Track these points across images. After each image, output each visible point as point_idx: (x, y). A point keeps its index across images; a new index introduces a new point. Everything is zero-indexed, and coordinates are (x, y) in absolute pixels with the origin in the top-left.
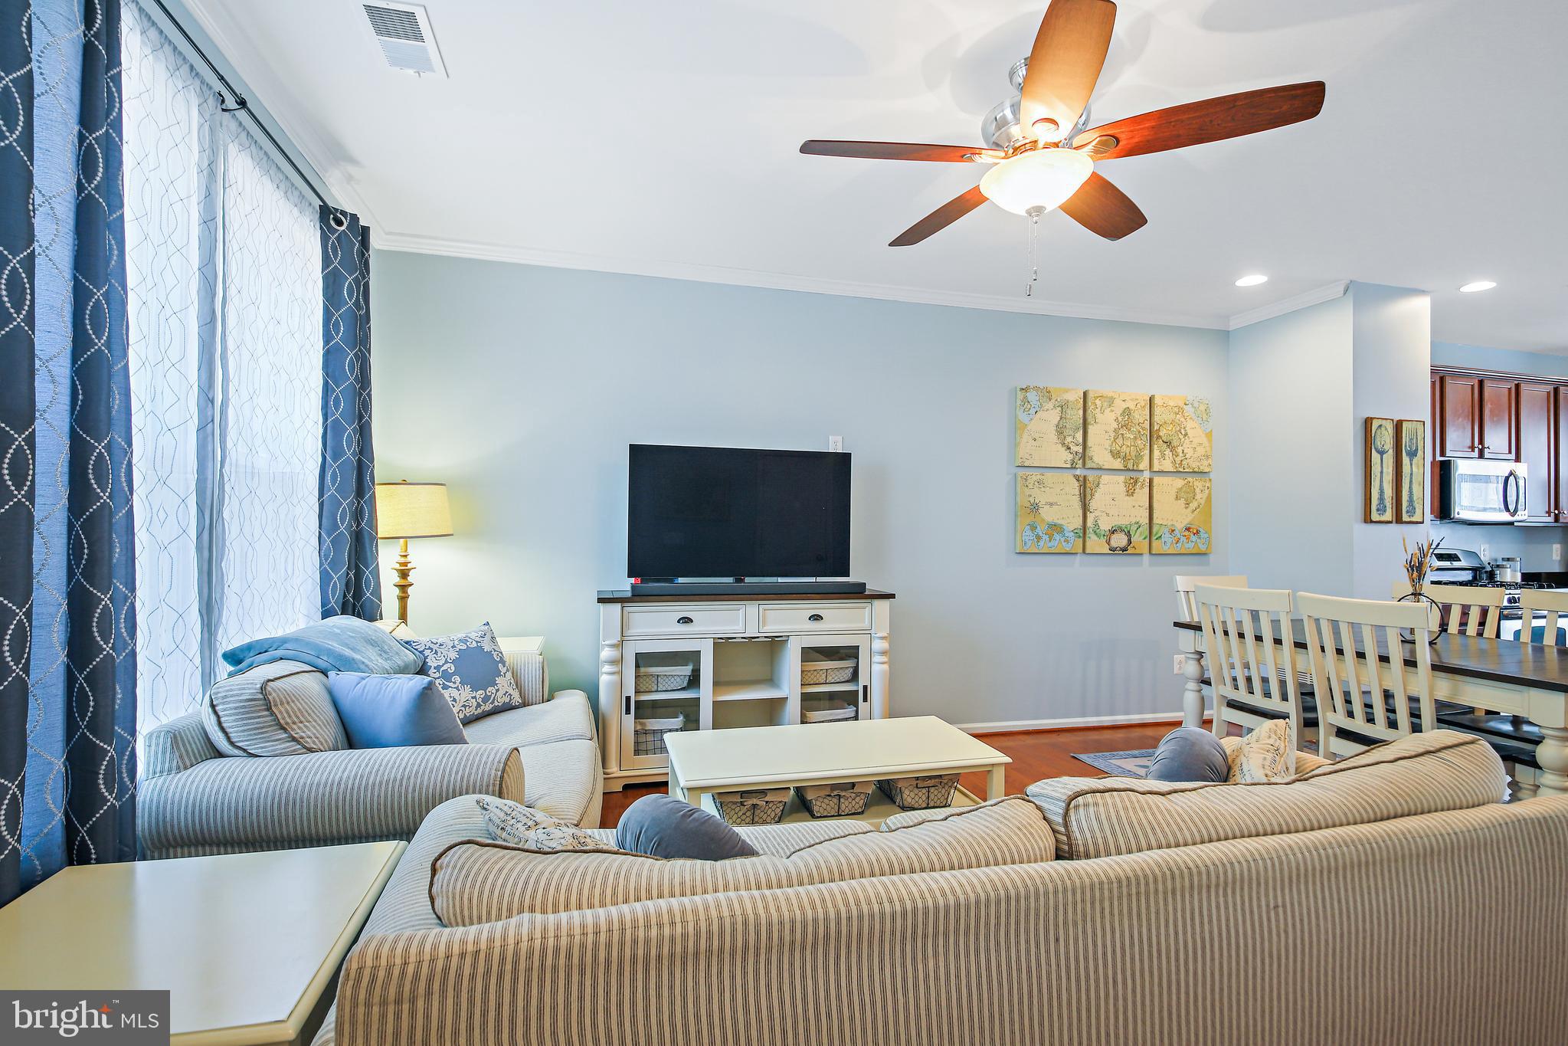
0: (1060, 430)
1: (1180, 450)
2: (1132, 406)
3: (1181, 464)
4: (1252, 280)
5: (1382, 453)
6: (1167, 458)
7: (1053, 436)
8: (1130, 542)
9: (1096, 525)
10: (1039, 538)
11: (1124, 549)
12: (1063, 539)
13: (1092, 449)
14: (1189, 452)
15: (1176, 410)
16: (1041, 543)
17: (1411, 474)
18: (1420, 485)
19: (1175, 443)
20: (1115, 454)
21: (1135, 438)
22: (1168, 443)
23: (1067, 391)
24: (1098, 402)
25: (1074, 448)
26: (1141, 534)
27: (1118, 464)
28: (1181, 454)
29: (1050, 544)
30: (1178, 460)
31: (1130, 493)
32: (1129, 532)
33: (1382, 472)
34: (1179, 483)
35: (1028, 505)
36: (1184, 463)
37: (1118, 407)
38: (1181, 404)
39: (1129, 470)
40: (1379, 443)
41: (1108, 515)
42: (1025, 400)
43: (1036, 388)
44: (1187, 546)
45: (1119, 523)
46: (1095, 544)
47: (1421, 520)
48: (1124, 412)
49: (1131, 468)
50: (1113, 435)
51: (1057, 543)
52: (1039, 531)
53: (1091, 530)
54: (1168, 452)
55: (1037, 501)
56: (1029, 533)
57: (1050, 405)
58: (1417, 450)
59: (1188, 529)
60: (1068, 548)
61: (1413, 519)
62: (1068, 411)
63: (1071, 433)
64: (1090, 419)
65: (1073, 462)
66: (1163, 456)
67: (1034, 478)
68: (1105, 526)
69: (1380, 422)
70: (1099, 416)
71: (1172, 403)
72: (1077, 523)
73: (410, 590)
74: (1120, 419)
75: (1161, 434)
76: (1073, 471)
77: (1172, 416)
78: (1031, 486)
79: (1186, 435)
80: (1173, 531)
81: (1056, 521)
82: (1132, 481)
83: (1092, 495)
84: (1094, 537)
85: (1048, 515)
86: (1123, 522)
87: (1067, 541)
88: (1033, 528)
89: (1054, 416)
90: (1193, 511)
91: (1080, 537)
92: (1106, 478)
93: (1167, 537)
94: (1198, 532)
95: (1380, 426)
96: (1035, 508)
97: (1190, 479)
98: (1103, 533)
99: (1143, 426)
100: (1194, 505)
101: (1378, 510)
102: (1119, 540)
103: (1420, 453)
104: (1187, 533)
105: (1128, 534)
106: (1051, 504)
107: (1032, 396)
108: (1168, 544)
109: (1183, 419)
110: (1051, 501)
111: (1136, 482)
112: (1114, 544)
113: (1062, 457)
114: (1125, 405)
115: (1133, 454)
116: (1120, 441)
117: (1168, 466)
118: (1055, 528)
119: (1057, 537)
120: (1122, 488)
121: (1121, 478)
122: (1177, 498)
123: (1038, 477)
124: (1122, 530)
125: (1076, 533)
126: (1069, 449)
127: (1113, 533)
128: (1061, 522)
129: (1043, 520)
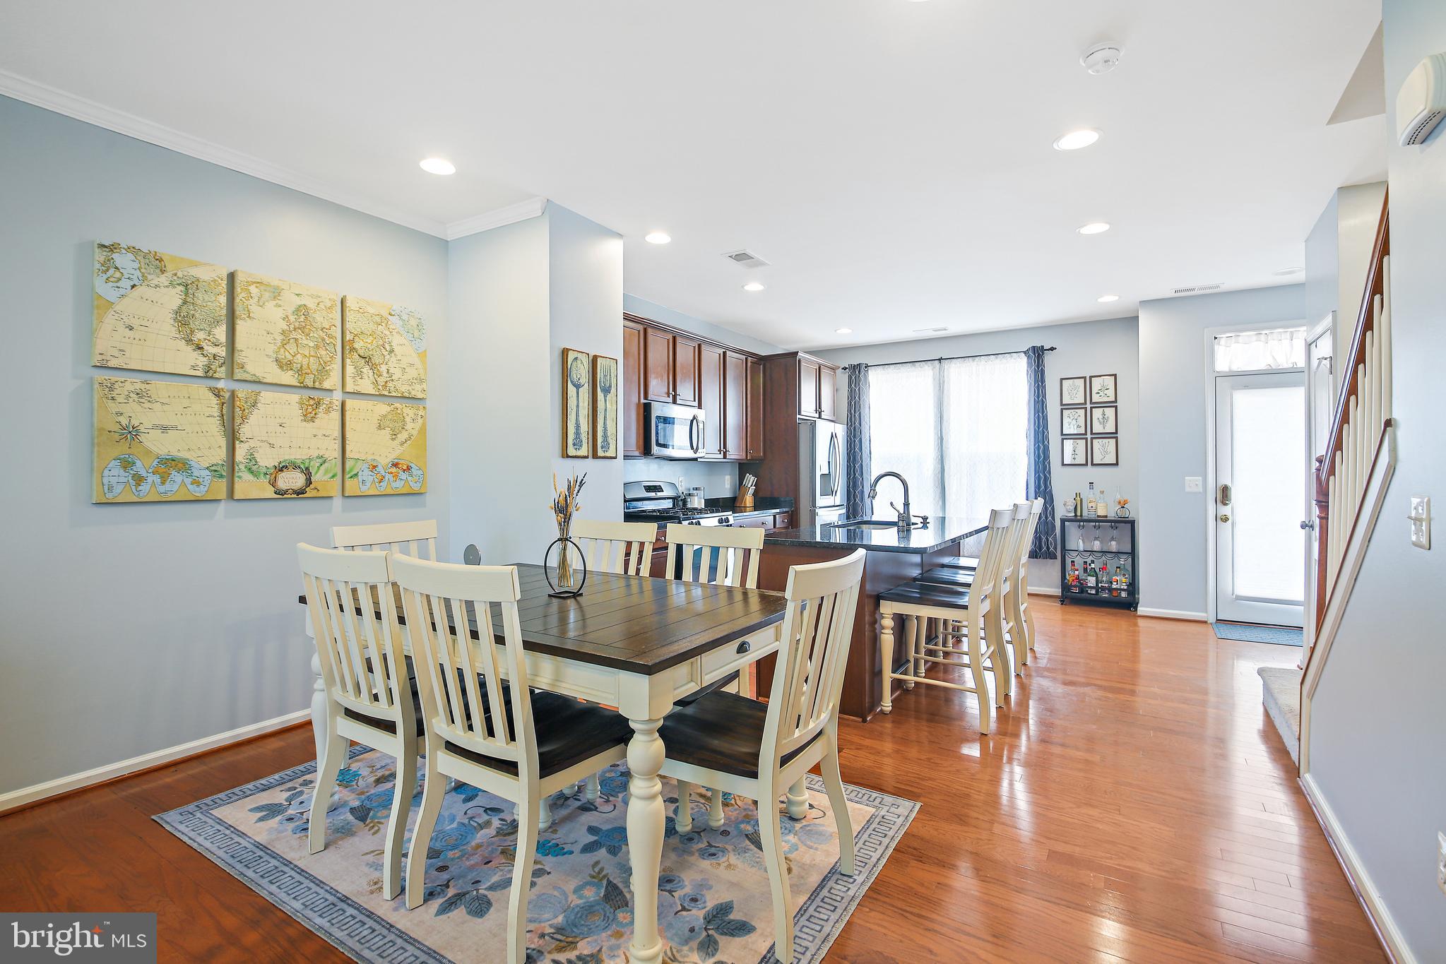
0: (183, 320)
1: (383, 368)
2: (311, 304)
3: (385, 386)
4: (438, 166)
5: (578, 386)
6: (365, 376)
7: (168, 326)
8: (309, 482)
9: (252, 458)
10: (139, 479)
11: (300, 492)
12: (188, 481)
13: (244, 354)
14: (397, 374)
15: (378, 319)
16: (145, 487)
17: (606, 410)
18: (613, 420)
19: (376, 360)
20: (283, 365)
21: (317, 347)
22: (367, 359)
23: (195, 264)
24: (253, 289)
25: (211, 349)
26: (326, 471)
27: (288, 378)
28: (385, 374)
29: (162, 489)
30: (381, 380)
31: (309, 416)
32: (307, 469)
33: (578, 406)
34: (382, 408)
35: (117, 428)
36: (390, 384)
37: (288, 301)
38: (385, 313)
39: (306, 387)
40: (575, 377)
41: (272, 446)
42: (108, 265)
43: (133, 250)
44: (394, 485)
45: (292, 458)
46: (246, 485)
47: (615, 456)
48: (298, 310)
49: (311, 384)
50: (279, 338)
51: (178, 485)
52: (139, 468)
53: (242, 467)
54: (366, 370)
55: (135, 422)
56: (118, 471)
57: (163, 280)
58: (610, 386)
59: (395, 465)
60: (199, 492)
61: (608, 454)
62: (199, 295)
63: (204, 326)
64: (239, 310)
65: (208, 368)
66: (360, 374)
67: (128, 387)
68: (267, 460)
69: (576, 354)
70: (253, 307)
71: (371, 311)
72: (220, 455)
74: (292, 318)
75: (356, 346)
76: (212, 383)
77: (372, 326)
78: (121, 399)
79: (392, 351)
80: (375, 467)
81: (175, 453)
82: (312, 402)
83: (244, 418)
84: (247, 476)
85: (159, 444)
86: (297, 455)
87: (197, 483)
88: (127, 464)
89: (173, 298)
90: (402, 444)
91: (221, 476)
92: (267, 396)
93: (366, 475)
94: (409, 468)
95: (576, 359)
96: (130, 433)
97: (398, 405)
98: (264, 470)
99: (329, 332)
100: (403, 436)
101: (574, 445)
102: (293, 480)
103: (613, 390)
104: (394, 470)
105: (308, 474)
106: (165, 429)
107: (121, 259)
108: (368, 484)
109: (388, 333)
110: (165, 423)
111: (318, 404)
112: (282, 484)
113: (188, 359)
114: (299, 301)
115: (314, 367)
116: (292, 348)
117: (366, 386)
118: (171, 465)
119: (178, 477)
120: (297, 412)
121: (294, 398)
122: (380, 427)
123: (138, 386)
124: (296, 467)
125: (215, 471)
126: (200, 348)
127: (281, 470)
128: (184, 455)
129: (147, 451)
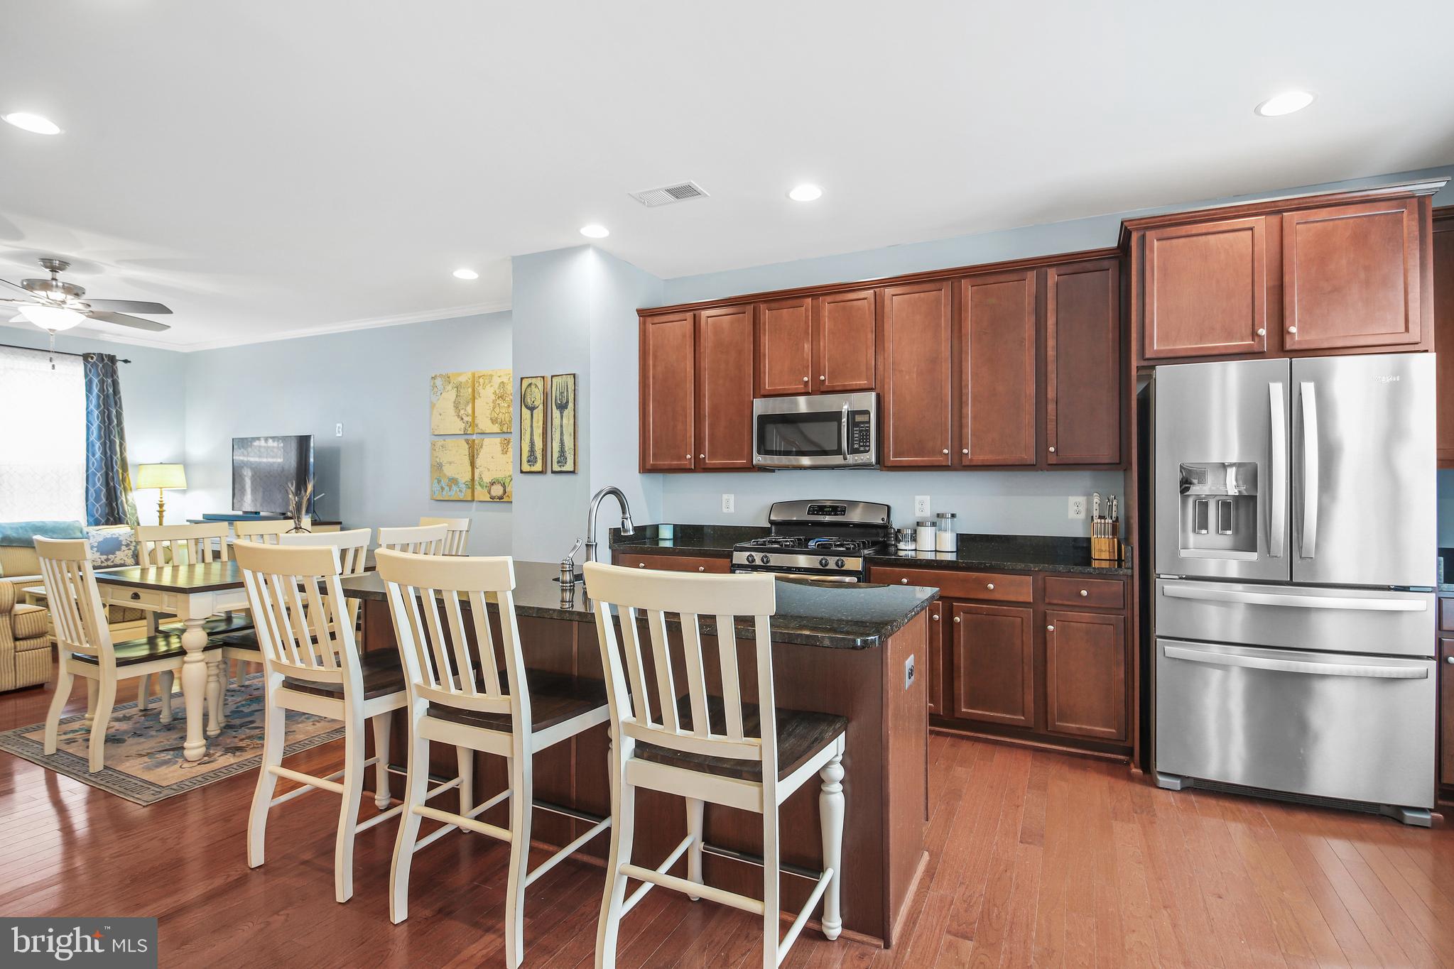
0: (456, 405)
2: (507, 382)
7: (452, 411)
8: (505, 492)
9: (481, 478)
10: (443, 489)
11: (501, 498)
12: (458, 490)
13: (478, 418)
16: (444, 493)
20: (494, 421)
21: (509, 406)
23: (462, 375)
24: (483, 380)
25: (466, 419)
27: (496, 428)
29: (449, 494)
31: (505, 452)
32: (504, 484)
35: (436, 464)
37: (496, 382)
39: (504, 433)
41: (489, 470)
42: (435, 386)
43: (441, 376)
45: (497, 477)
46: (481, 494)
48: (500, 386)
49: (506, 431)
50: (492, 405)
51: (454, 493)
52: (443, 484)
53: (477, 482)
55: (442, 461)
56: (436, 485)
57: (449, 387)
60: (462, 496)
62: (462, 391)
63: (464, 407)
64: (477, 396)
65: (465, 429)
67: (441, 444)
68: (487, 479)
70: (481, 391)
72: (468, 477)
73: (164, 513)
74: (498, 392)
76: (466, 437)
78: (437, 450)
81: (453, 476)
82: (506, 442)
83: (478, 454)
84: (480, 488)
85: (449, 471)
86: (499, 475)
87: (461, 491)
88: (439, 482)
89: (452, 395)
91: (470, 488)
92: (488, 441)
96: (440, 466)
98: (486, 484)
102: (497, 491)
105: (504, 486)
106: (450, 463)
107: (439, 382)
110: (450, 460)
111: (508, 444)
112: (493, 493)
113: (457, 426)
114: (500, 381)
115: (507, 419)
116: (497, 410)
118: (453, 481)
119: (454, 488)
120: (500, 449)
121: (498, 440)
123: (444, 443)
124: (499, 483)
125: (467, 485)
126: (462, 419)
127: (493, 485)
128: (456, 476)
129: (445, 475)
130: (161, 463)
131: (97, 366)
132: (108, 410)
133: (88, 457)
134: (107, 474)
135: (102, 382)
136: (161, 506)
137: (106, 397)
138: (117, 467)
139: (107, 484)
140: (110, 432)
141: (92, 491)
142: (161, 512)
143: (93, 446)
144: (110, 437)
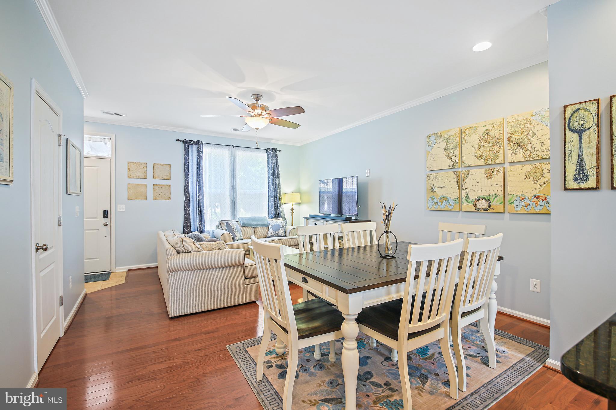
0: (446, 151)
1: (529, 146)
2: (489, 128)
3: (530, 155)
6: (518, 153)
7: (442, 154)
8: (489, 205)
9: (467, 196)
10: (436, 203)
11: (486, 210)
12: (448, 204)
13: (464, 157)
14: (538, 146)
15: (525, 121)
16: (437, 206)
19: (524, 143)
20: (478, 157)
21: (493, 146)
22: (519, 144)
23: (449, 131)
24: (467, 131)
25: (454, 158)
26: (497, 200)
27: (481, 162)
28: (530, 149)
29: (441, 206)
30: (527, 153)
31: (489, 177)
32: (489, 200)
34: (528, 167)
35: (430, 188)
36: (533, 154)
37: (481, 130)
38: (529, 116)
39: (488, 165)
41: (474, 191)
42: (429, 141)
43: (434, 134)
44: (536, 208)
45: (482, 195)
46: (468, 207)
48: (484, 133)
49: (490, 163)
50: (477, 147)
51: (445, 206)
52: (436, 200)
53: (464, 199)
54: (519, 150)
55: (435, 186)
56: (431, 201)
57: (441, 140)
59: (537, 197)
60: (451, 208)
62: (450, 141)
63: (452, 151)
64: (463, 141)
65: (453, 165)
66: (515, 152)
67: (433, 176)
68: (473, 196)
70: (467, 138)
71: (520, 118)
72: (456, 196)
74: (482, 137)
75: (512, 139)
76: (455, 170)
77: (521, 126)
78: (431, 180)
79: (534, 135)
80: (523, 199)
81: (444, 195)
82: (490, 171)
83: (465, 181)
84: (465, 203)
85: (440, 192)
86: (484, 194)
87: (450, 205)
88: (433, 199)
89: (443, 145)
90: (541, 185)
91: (457, 203)
92: (472, 171)
93: (518, 202)
94: (546, 199)
96: (434, 189)
97: (538, 164)
98: (472, 201)
99: (498, 137)
100: (543, 180)
102: (483, 204)
104: (536, 200)
105: (489, 202)
106: (442, 187)
107: (432, 138)
108: (520, 207)
109: (531, 126)
110: (441, 185)
111: (493, 171)
112: (478, 206)
113: (448, 163)
114: (484, 129)
115: (491, 155)
116: (482, 149)
117: (519, 157)
118: (444, 199)
119: (445, 203)
120: (484, 176)
121: (483, 170)
122: (526, 178)
123: (435, 175)
124: (484, 199)
125: (455, 201)
126: (451, 159)
127: (478, 200)
128: (447, 195)
129: (438, 195)
130: (292, 193)
131: (271, 153)
132: (275, 171)
133: (268, 190)
134: (275, 198)
135: (273, 160)
136: (292, 210)
137: (274, 166)
138: (278, 195)
139: (275, 201)
140: (275, 180)
141: (270, 204)
142: (292, 213)
143: (270, 186)
144: (275, 182)
